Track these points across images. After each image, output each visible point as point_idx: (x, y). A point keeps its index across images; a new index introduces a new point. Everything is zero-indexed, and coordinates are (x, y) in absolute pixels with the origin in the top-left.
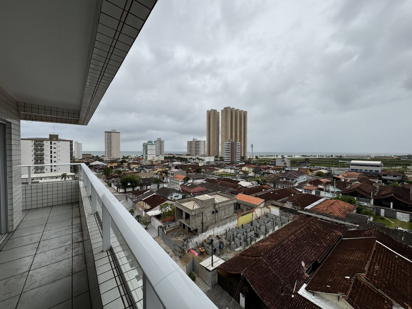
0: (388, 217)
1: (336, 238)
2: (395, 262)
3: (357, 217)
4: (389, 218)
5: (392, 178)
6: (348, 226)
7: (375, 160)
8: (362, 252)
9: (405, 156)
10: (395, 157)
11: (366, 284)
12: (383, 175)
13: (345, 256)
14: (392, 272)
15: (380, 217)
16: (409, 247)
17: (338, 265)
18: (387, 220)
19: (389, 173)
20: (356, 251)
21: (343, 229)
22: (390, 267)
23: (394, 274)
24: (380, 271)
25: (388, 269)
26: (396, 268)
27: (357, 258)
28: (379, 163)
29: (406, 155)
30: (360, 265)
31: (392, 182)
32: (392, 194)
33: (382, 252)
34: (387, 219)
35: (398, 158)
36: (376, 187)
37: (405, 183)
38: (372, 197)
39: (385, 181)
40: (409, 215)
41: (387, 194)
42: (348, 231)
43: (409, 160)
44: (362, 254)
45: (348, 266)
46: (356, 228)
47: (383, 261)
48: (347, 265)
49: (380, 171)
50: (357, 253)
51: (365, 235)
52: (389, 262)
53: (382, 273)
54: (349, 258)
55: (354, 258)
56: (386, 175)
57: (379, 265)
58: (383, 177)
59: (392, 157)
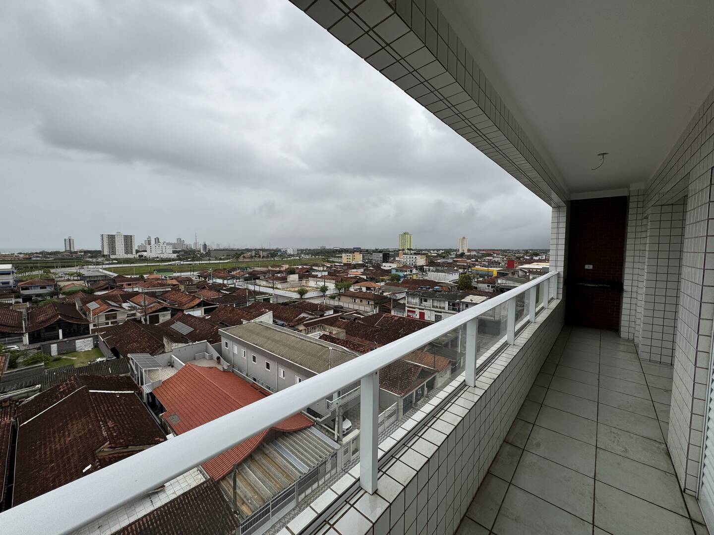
0: (64, 354)
1: (5, 432)
2: (121, 403)
3: (24, 373)
4: (67, 353)
5: (38, 291)
6: (20, 396)
7: (3, 262)
8: (81, 418)
9: (36, 253)
10: (22, 256)
11: (111, 456)
12: (23, 289)
13: (53, 446)
14: (126, 416)
15: (52, 359)
16: (121, 377)
17: (52, 468)
18: (65, 359)
19: (32, 284)
20: (68, 424)
21: (11, 409)
22: (120, 413)
23: (129, 417)
24: (116, 426)
25: (121, 417)
26: (126, 410)
27: (79, 433)
28: (8, 267)
29: (38, 252)
30: (93, 437)
31: (40, 299)
32: (59, 316)
33: (101, 401)
34: (64, 357)
35: (27, 256)
36: (22, 312)
37: (61, 296)
38: (24, 332)
39: (27, 299)
40: (92, 338)
41: (50, 319)
42: (23, 405)
43: (45, 259)
44: (83, 420)
45: (73, 455)
46: (37, 392)
47: (109, 410)
48: (71, 454)
49: (12, 282)
50: (73, 425)
51: (64, 393)
52: (116, 408)
53: (119, 426)
54: (65, 442)
55: (75, 436)
56: (27, 289)
57: (110, 420)
58: (22, 292)
59: (16, 256)
